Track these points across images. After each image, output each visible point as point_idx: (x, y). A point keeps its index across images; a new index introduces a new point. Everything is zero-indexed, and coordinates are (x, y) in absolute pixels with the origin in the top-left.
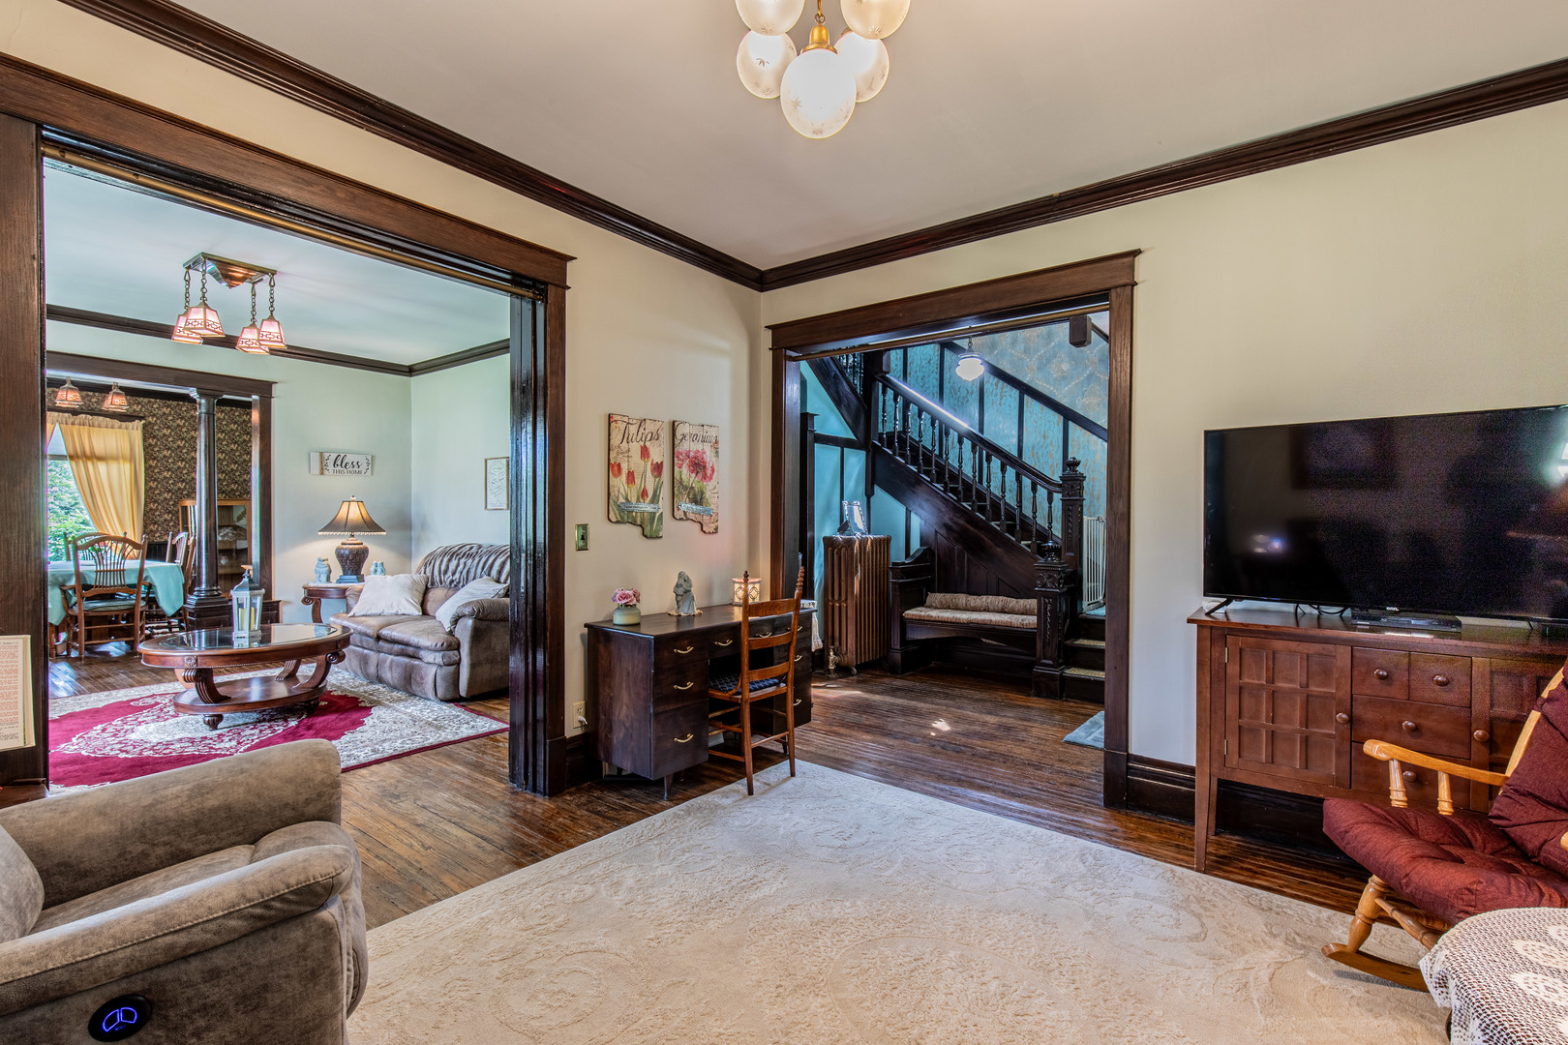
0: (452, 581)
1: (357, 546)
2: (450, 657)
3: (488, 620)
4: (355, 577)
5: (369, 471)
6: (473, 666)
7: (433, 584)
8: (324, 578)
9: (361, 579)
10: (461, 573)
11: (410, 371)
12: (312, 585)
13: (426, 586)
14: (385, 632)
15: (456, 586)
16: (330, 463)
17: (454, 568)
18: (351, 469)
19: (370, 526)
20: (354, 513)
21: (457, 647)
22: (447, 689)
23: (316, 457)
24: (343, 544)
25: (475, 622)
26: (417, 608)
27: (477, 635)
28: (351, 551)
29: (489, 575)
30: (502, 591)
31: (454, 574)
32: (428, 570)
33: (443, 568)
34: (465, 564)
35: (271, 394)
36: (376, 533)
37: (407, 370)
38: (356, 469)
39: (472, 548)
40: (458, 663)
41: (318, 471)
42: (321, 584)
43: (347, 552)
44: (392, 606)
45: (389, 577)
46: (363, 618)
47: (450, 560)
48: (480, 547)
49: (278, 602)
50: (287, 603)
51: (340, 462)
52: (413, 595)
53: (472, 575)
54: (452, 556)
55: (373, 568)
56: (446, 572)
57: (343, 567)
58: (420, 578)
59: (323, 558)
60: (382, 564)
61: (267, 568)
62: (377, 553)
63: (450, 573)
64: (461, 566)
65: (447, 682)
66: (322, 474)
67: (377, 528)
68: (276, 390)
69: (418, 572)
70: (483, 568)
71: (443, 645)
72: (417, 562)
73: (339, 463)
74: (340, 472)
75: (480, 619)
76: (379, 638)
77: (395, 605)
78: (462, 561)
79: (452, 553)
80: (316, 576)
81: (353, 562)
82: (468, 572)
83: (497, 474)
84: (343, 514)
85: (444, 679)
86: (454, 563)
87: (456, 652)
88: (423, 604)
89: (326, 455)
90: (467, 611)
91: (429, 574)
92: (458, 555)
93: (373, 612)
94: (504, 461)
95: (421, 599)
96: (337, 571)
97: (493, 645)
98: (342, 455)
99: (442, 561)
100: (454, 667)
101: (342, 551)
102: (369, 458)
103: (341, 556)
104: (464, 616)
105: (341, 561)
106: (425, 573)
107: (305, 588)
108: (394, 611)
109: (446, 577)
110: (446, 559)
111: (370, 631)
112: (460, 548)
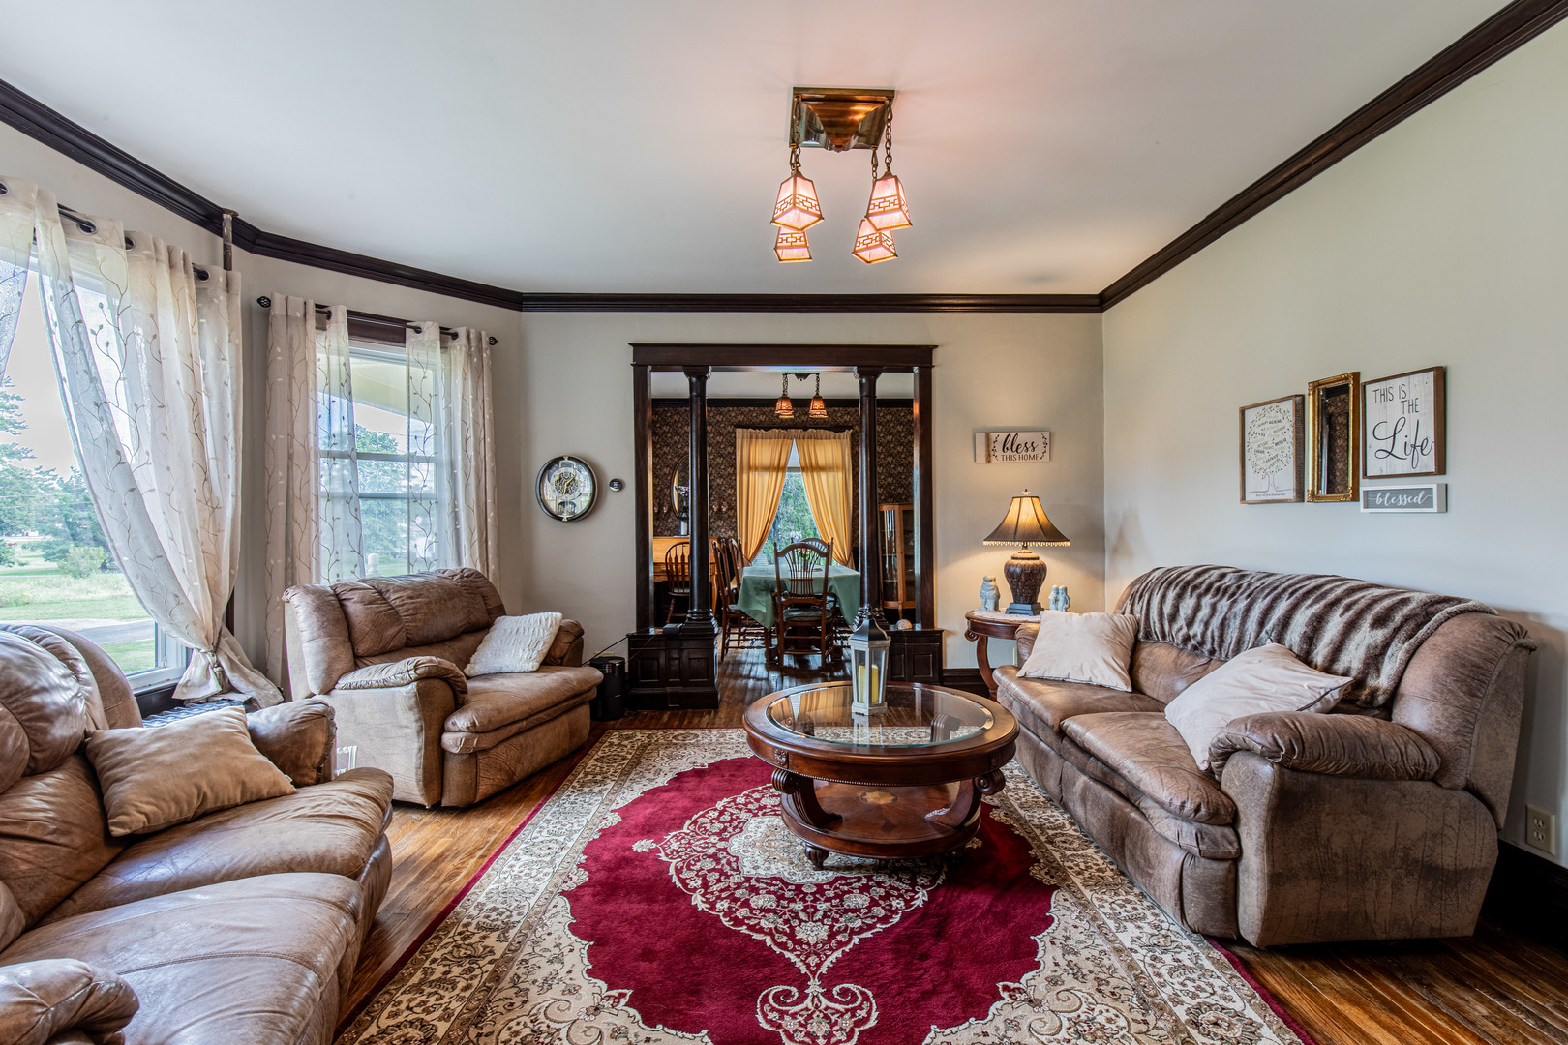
0: (1187, 639)
1: (1031, 562)
2: (1215, 842)
3: (1314, 773)
4: (1029, 607)
5: (1047, 454)
6: (1276, 880)
7: (1148, 635)
8: (991, 605)
9: (1037, 609)
10: (1207, 624)
11: (1101, 302)
12: (977, 614)
13: (1136, 636)
14: (1073, 725)
15: (1195, 648)
16: (999, 447)
17: (1189, 612)
18: (1024, 453)
19: (1049, 534)
20: (1026, 513)
21: (1233, 820)
22: (1208, 912)
23: (981, 439)
24: (1013, 558)
25: (1280, 776)
26: (1123, 679)
27: (1285, 807)
28: (1024, 568)
29: (1280, 640)
30: (1336, 694)
31: (1190, 623)
32: (1137, 608)
33: (1167, 609)
34: (1214, 607)
35: (931, 362)
36: (1056, 544)
37: (1097, 301)
38: (1030, 452)
39: (1223, 576)
40: (1236, 859)
41: (984, 460)
42: (986, 614)
43: (1018, 570)
44: (1081, 668)
45: (1076, 616)
46: (1039, 686)
47: (1180, 597)
48: (1241, 575)
49: (941, 631)
50: (950, 633)
51: (1011, 446)
52: (1116, 653)
53: (1232, 635)
54: (1184, 589)
55: (1052, 596)
56: (1173, 618)
57: (1014, 591)
58: (1124, 621)
59: (990, 577)
60: (1065, 590)
61: (928, 585)
62: (1059, 573)
63: (1181, 621)
64: (1204, 612)
65: (1208, 896)
66: (989, 461)
67: (1060, 537)
68: (938, 357)
69: (1120, 606)
70: (1262, 624)
71: (1198, 809)
72: (1117, 588)
73: (1009, 445)
74: (1011, 458)
75: (1294, 769)
76: (1062, 733)
77: (1086, 667)
78: (1207, 601)
79: (1187, 583)
80: (981, 601)
81: (1027, 584)
82: (1223, 625)
83: (1267, 433)
84: (1012, 517)
85: (1202, 886)
86: (1188, 603)
87: (1228, 831)
88: (1132, 670)
89: (993, 436)
90: (1258, 740)
91: (1139, 614)
92: (1196, 588)
93: (1053, 674)
94: (1289, 406)
95: (1128, 660)
96: (1007, 597)
97: (1324, 834)
98: (1013, 434)
99: (1164, 597)
100: (1227, 865)
101: (1012, 569)
102: (1047, 435)
103: (1010, 574)
104: (1248, 750)
105: (1011, 583)
106: (1132, 612)
107: (968, 618)
108: (1085, 678)
109: (1176, 627)
110: (1171, 595)
111: (1049, 717)
112: (1198, 575)
